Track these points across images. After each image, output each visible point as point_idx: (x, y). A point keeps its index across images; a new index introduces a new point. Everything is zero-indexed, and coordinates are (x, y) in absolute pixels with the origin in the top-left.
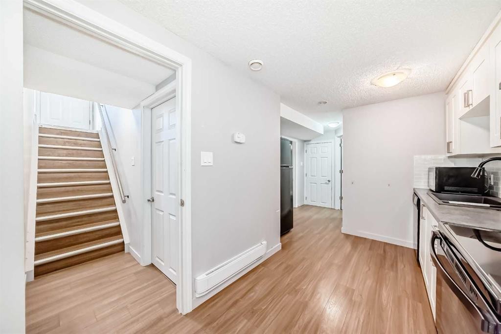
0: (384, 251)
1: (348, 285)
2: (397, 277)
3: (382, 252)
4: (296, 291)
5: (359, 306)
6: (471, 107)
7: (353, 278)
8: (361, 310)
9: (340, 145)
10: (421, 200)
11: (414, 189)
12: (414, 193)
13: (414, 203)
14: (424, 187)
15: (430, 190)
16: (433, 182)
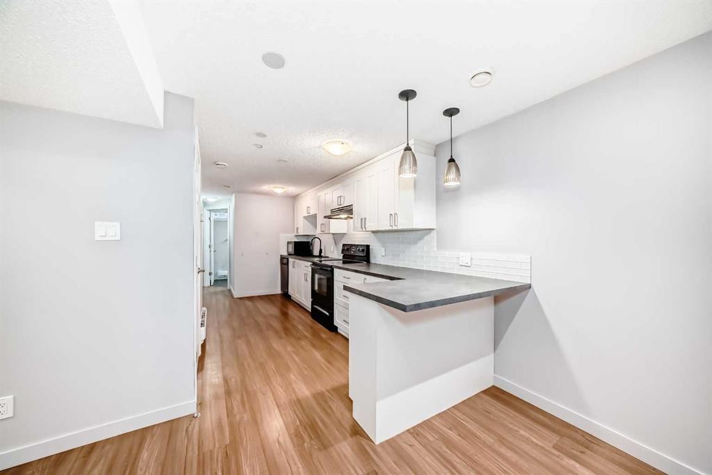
6: (309, 215)
9: (210, 219)
10: (290, 259)
11: (281, 256)
12: (282, 258)
13: (282, 263)
14: (285, 253)
15: (289, 255)
16: (291, 249)
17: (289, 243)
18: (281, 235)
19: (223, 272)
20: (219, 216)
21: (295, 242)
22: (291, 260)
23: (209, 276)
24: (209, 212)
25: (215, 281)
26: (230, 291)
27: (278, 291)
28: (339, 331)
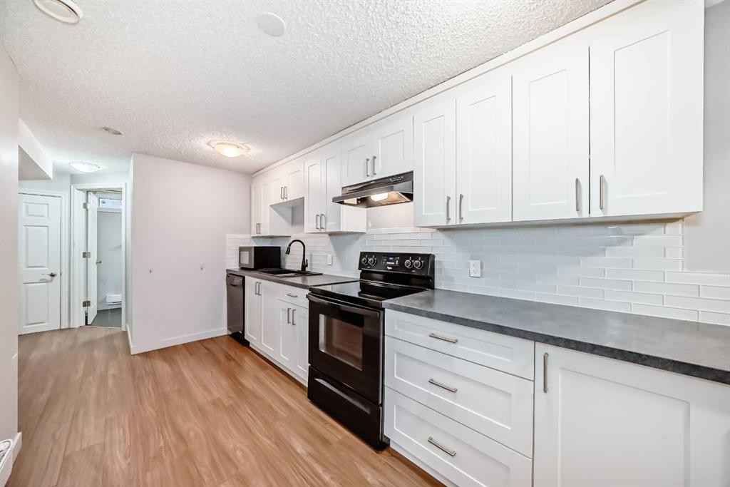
0: (207, 348)
1: (209, 400)
2: (237, 363)
3: (206, 351)
4: (155, 458)
5: (238, 405)
6: (285, 200)
7: (206, 389)
8: (242, 406)
9: (85, 206)
10: (247, 278)
11: (227, 270)
12: (230, 275)
13: (230, 284)
14: (235, 267)
15: (243, 269)
16: (247, 259)
17: (241, 249)
18: (228, 236)
19: (114, 297)
20: (109, 204)
21: (255, 248)
22: (251, 281)
23: (83, 310)
24: (83, 194)
25: (99, 312)
26: (125, 333)
27: (223, 330)
28: (392, 446)
